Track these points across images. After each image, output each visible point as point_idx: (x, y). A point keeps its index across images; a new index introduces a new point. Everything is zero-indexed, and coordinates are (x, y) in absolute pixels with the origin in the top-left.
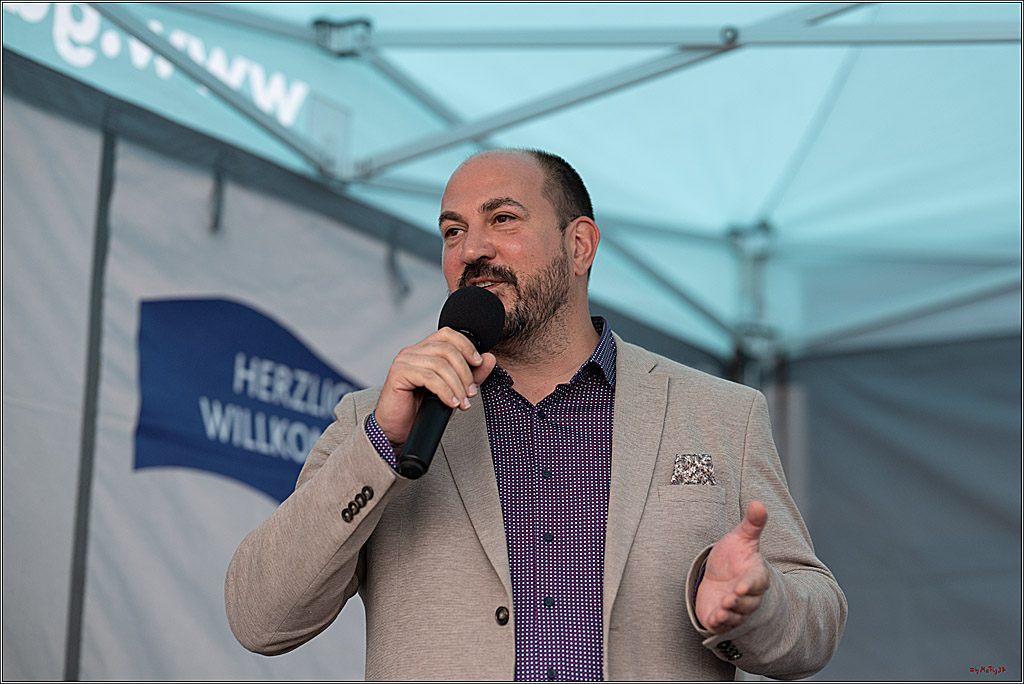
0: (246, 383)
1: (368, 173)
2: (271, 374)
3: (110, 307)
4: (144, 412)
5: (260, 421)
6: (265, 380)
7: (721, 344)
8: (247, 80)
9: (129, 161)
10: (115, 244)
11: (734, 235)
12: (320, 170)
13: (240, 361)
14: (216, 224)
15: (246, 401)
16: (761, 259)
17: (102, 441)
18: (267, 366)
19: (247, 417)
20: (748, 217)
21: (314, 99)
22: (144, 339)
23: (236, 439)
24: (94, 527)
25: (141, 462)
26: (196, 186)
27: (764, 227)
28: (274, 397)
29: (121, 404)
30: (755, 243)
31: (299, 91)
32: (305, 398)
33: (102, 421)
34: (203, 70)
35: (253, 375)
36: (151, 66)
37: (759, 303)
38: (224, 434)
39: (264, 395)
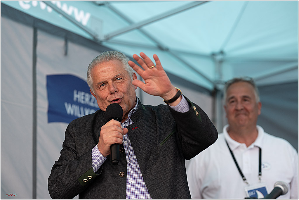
0: (77, 98)
1: (108, 38)
3: (38, 77)
4: (50, 107)
5: (82, 109)
6: (82, 98)
7: (210, 86)
8: (73, 13)
9: (41, 36)
10: (38, 59)
11: (213, 55)
12: (94, 38)
13: (75, 92)
14: (66, 53)
15: (77, 103)
16: (221, 62)
17: (39, 115)
18: (83, 93)
19: (78, 108)
20: (217, 50)
21: (92, 18)
22: (48, 86)
23: (76, 114)
24: (38, 139)
25: (50, 121)
26: (60, 43)
27: (222, 52)
28: (85, 102)
29: (43, 105)
30: (219, 57)
31: (88, 15)
32: (94, 103)
33: (38, 109)
34: (61, 10)
35: (79, 96)
36: (46, 9)
37: (221, 74)
38: (72, 113)
39: (82, 102)
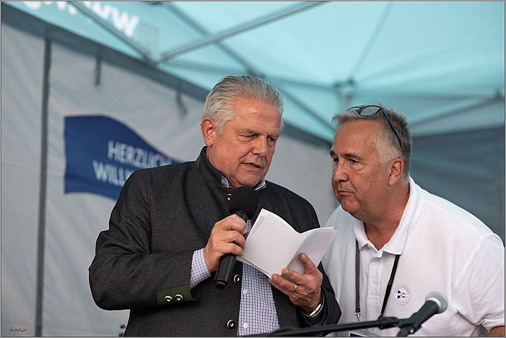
0: (114, 155)
1: (166, 58)
2: (125, 150)
3: (51, 120)
4: (68, 167)
5: (121, 172)
6: (122, 153)
8: (111, 15)
9: (57, 53)
10: (52, 91)
11: (337, 86)
12: (145, 56)
13: (111, 144)
14: (98, 82)
15: (114, 162)
17: (50, 181)
18: (123, 146)
20: (343, 77)
21: (141, 24)
22: (67, 134)
23: (110, 180)
24: (48, 220)
25: (68, 190)
26: (89, 64)
27: (351, 82)
28: (127, 161)
29: (58, 164)
30: (347, 90)
31: (135, 20)
32: (141, 161)
33: (50, 171)
34: (90, 11)
35: (117, 151)
36: (66, 10)
38: (105, 178)
39: (122, 160)
